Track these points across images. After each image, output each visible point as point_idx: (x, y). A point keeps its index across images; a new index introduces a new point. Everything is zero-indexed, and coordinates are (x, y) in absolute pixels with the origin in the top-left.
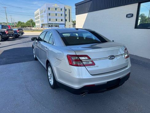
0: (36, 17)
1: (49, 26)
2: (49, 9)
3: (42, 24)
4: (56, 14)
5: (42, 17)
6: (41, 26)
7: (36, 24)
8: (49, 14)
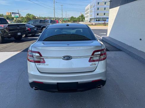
0: (86, 12)
1: (97, 20)
2: (98, 3)
3: (90, 19)
4: (105, 9)
5: (91, 12)
6: (89, 20)
7: (86, 19)
8: (98, 9)
